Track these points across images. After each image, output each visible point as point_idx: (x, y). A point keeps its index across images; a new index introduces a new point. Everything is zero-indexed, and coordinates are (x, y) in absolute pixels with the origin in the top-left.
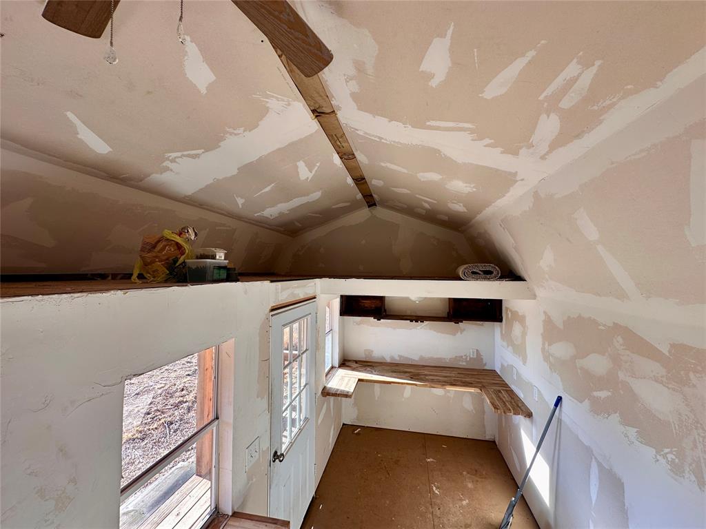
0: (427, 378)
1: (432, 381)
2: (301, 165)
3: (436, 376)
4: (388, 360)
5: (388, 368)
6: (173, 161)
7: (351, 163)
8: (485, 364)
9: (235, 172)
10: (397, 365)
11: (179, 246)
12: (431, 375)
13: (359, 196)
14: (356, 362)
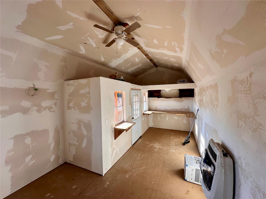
2: (136, 58)
4: (162, 110)
6: (113, 61)
7: (148, 56)
8: (190, 110)
9: (123, 62)
11: (116, 76)
13: (152, 64)
14: (153, 110)
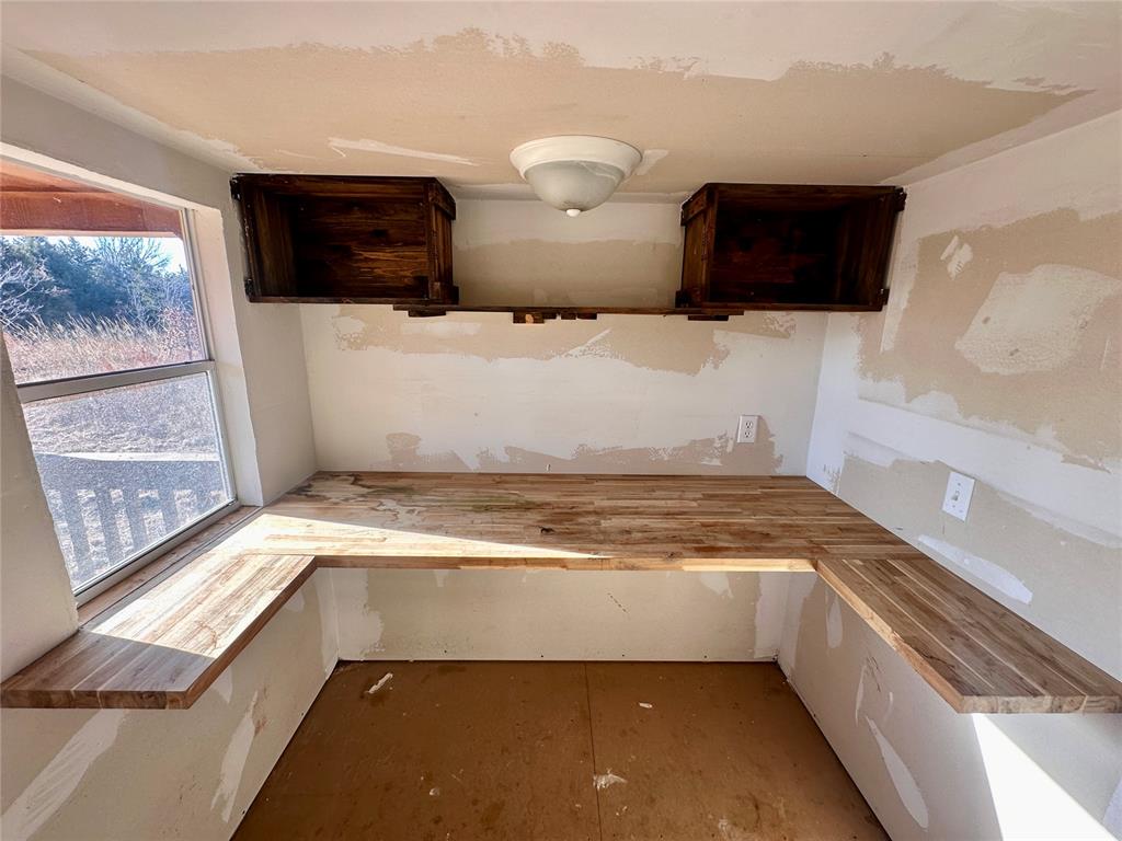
0: (605, 524)
1: (625, 539)
3: (637, 513)
4: (473, 465)
5: (467, 493)
8: (780, 461)
10: (500, 479)
12: (616, 512)
14: (356, 478)
